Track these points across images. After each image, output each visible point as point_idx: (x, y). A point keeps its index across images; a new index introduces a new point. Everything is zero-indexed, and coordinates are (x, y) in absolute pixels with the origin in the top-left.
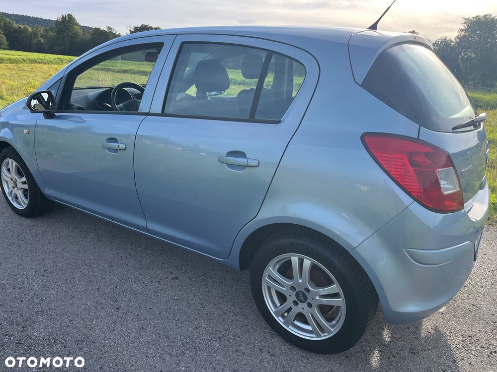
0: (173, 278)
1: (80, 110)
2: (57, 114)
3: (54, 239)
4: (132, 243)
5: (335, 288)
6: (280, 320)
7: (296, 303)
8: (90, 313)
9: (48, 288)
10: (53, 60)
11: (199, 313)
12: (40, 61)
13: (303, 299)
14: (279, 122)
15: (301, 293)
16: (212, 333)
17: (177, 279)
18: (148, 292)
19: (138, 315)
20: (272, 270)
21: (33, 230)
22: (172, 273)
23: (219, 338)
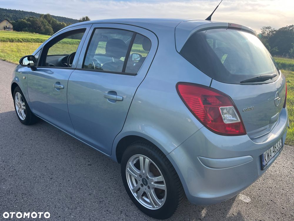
0: (88, 165)
1: (51, 66)
2: (38, 69)
3: (35, 137)
4: (74, 143)
5: (161, 178)
6: (135, 195)
7: (142, 185)
8: (36, 179)
9: (20, 163)
10: (75, 42)
11: (94, 186)
12: (68, 43)
13: (145, 183)
14: (136, 74)
15: (144, 180)
16: (97, 199)
17: (90, 165)
18: (71, 171)
19: (60, 183)
20: (131, 164)
21: (26, 132)
22: (89, 161)
23: (100, 202)
